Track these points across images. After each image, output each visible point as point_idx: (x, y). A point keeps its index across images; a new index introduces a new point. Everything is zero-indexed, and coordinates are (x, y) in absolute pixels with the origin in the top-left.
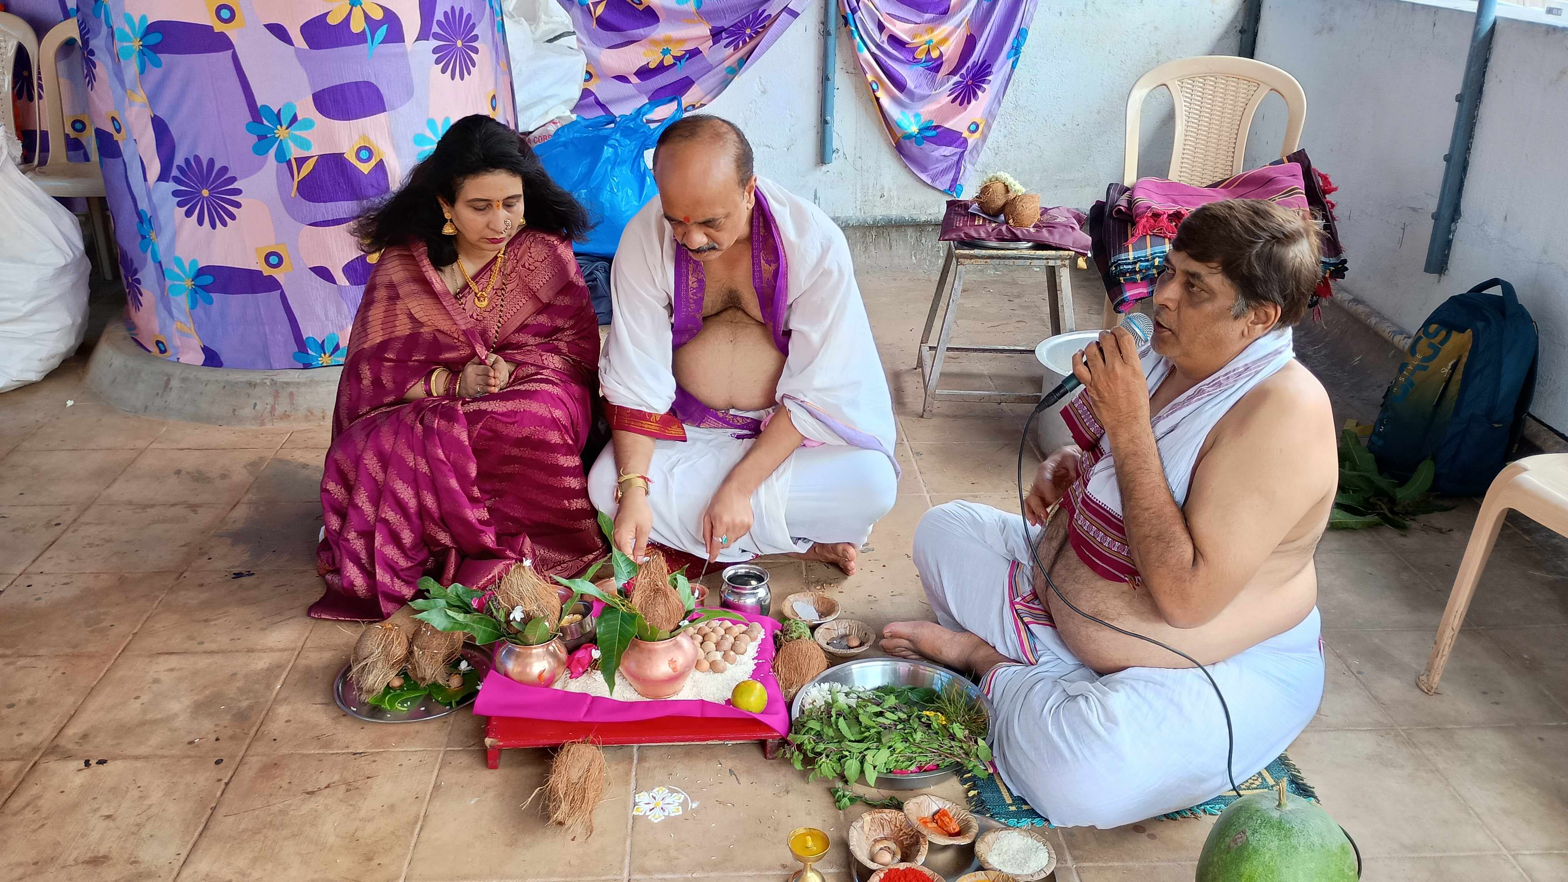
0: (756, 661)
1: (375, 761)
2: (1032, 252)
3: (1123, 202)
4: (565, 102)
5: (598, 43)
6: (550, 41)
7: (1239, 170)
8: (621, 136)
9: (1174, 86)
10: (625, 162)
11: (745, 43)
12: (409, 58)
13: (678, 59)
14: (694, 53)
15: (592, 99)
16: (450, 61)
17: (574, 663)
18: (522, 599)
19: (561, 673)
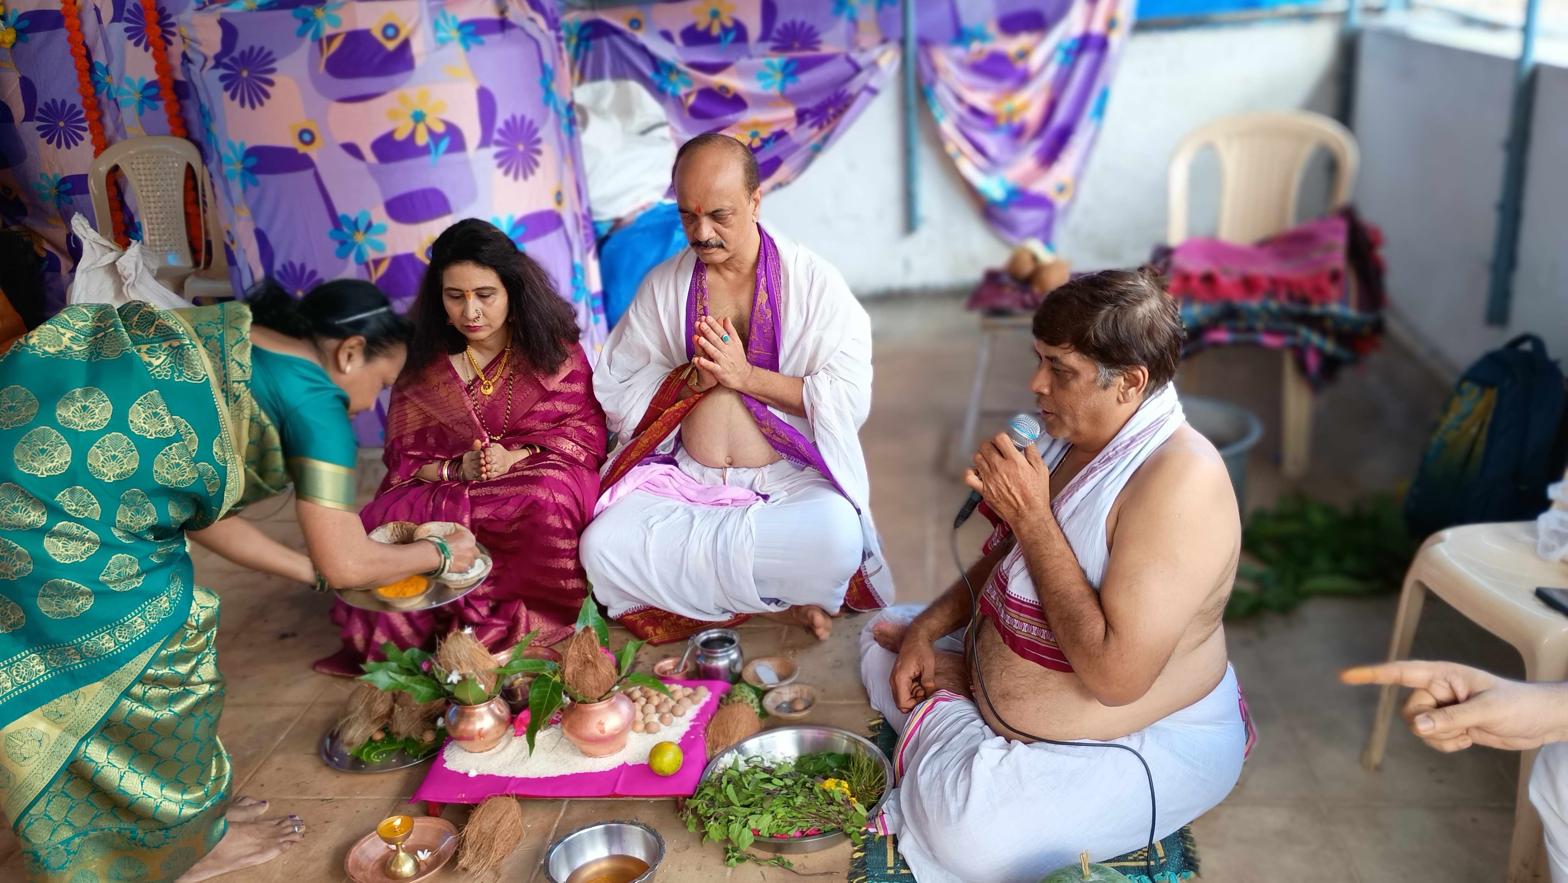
0: (692, 723)
1: (337, 807)
3: (1161, 264)
9: (1221, 145)
11: (829, 122)
12: (472, 164)
13: (766, 141)
14: (780, 135)
16: (511, 165)
17: (517, 722)
18: (459, 663)
19: (503, 731)
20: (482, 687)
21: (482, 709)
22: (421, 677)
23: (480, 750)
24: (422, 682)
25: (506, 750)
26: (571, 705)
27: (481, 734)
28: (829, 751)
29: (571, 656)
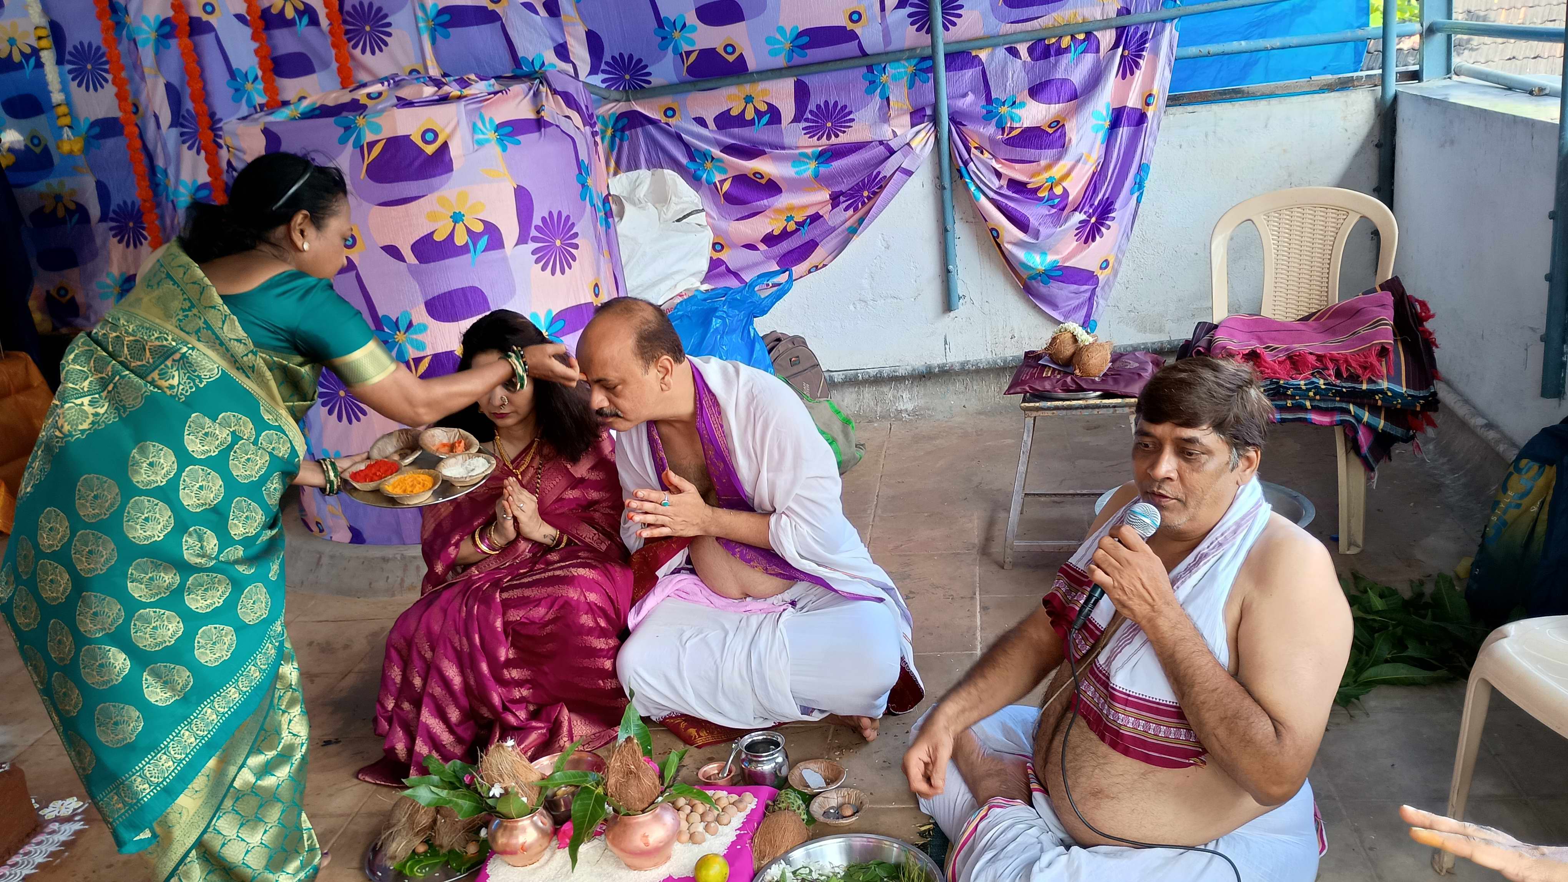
0: (738, 832)
2: (1098, 401)
3: (1203, 343)
4: (693, 275)
5: (727, 216)
6: (678, 221)
7: (1335, 300)
8: (729, 307)
9: (1260, 221)
10: (734, 331)
11: (864, 204)
12: (510, 261)
13: (800, 224)
14: (815, 218)
15: (723, 267)
16: (549, 260)
17: (561, 834)
18: (501, 776)
19: (546, 844)
20: (525, 799)
21: (525, 822)
22: (463, 790)
23: (523, 864)
24: (464, 797)
25: (550, 863)
26: (615, 817)
27: (524, 848)
28: (878, 860)
29: (614, 767)
